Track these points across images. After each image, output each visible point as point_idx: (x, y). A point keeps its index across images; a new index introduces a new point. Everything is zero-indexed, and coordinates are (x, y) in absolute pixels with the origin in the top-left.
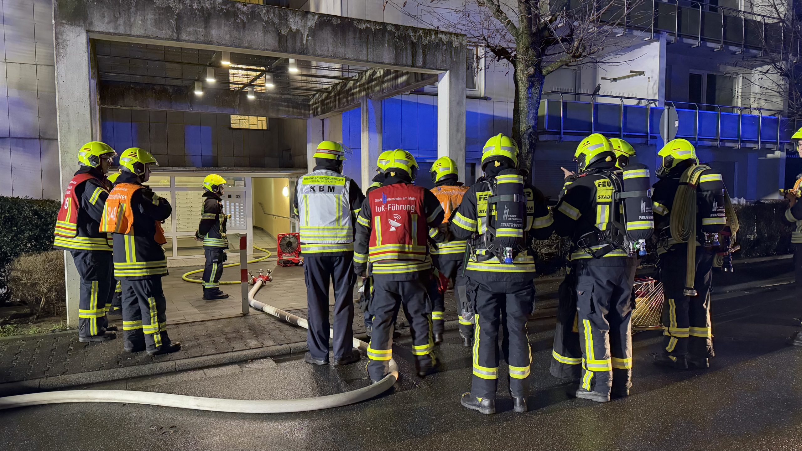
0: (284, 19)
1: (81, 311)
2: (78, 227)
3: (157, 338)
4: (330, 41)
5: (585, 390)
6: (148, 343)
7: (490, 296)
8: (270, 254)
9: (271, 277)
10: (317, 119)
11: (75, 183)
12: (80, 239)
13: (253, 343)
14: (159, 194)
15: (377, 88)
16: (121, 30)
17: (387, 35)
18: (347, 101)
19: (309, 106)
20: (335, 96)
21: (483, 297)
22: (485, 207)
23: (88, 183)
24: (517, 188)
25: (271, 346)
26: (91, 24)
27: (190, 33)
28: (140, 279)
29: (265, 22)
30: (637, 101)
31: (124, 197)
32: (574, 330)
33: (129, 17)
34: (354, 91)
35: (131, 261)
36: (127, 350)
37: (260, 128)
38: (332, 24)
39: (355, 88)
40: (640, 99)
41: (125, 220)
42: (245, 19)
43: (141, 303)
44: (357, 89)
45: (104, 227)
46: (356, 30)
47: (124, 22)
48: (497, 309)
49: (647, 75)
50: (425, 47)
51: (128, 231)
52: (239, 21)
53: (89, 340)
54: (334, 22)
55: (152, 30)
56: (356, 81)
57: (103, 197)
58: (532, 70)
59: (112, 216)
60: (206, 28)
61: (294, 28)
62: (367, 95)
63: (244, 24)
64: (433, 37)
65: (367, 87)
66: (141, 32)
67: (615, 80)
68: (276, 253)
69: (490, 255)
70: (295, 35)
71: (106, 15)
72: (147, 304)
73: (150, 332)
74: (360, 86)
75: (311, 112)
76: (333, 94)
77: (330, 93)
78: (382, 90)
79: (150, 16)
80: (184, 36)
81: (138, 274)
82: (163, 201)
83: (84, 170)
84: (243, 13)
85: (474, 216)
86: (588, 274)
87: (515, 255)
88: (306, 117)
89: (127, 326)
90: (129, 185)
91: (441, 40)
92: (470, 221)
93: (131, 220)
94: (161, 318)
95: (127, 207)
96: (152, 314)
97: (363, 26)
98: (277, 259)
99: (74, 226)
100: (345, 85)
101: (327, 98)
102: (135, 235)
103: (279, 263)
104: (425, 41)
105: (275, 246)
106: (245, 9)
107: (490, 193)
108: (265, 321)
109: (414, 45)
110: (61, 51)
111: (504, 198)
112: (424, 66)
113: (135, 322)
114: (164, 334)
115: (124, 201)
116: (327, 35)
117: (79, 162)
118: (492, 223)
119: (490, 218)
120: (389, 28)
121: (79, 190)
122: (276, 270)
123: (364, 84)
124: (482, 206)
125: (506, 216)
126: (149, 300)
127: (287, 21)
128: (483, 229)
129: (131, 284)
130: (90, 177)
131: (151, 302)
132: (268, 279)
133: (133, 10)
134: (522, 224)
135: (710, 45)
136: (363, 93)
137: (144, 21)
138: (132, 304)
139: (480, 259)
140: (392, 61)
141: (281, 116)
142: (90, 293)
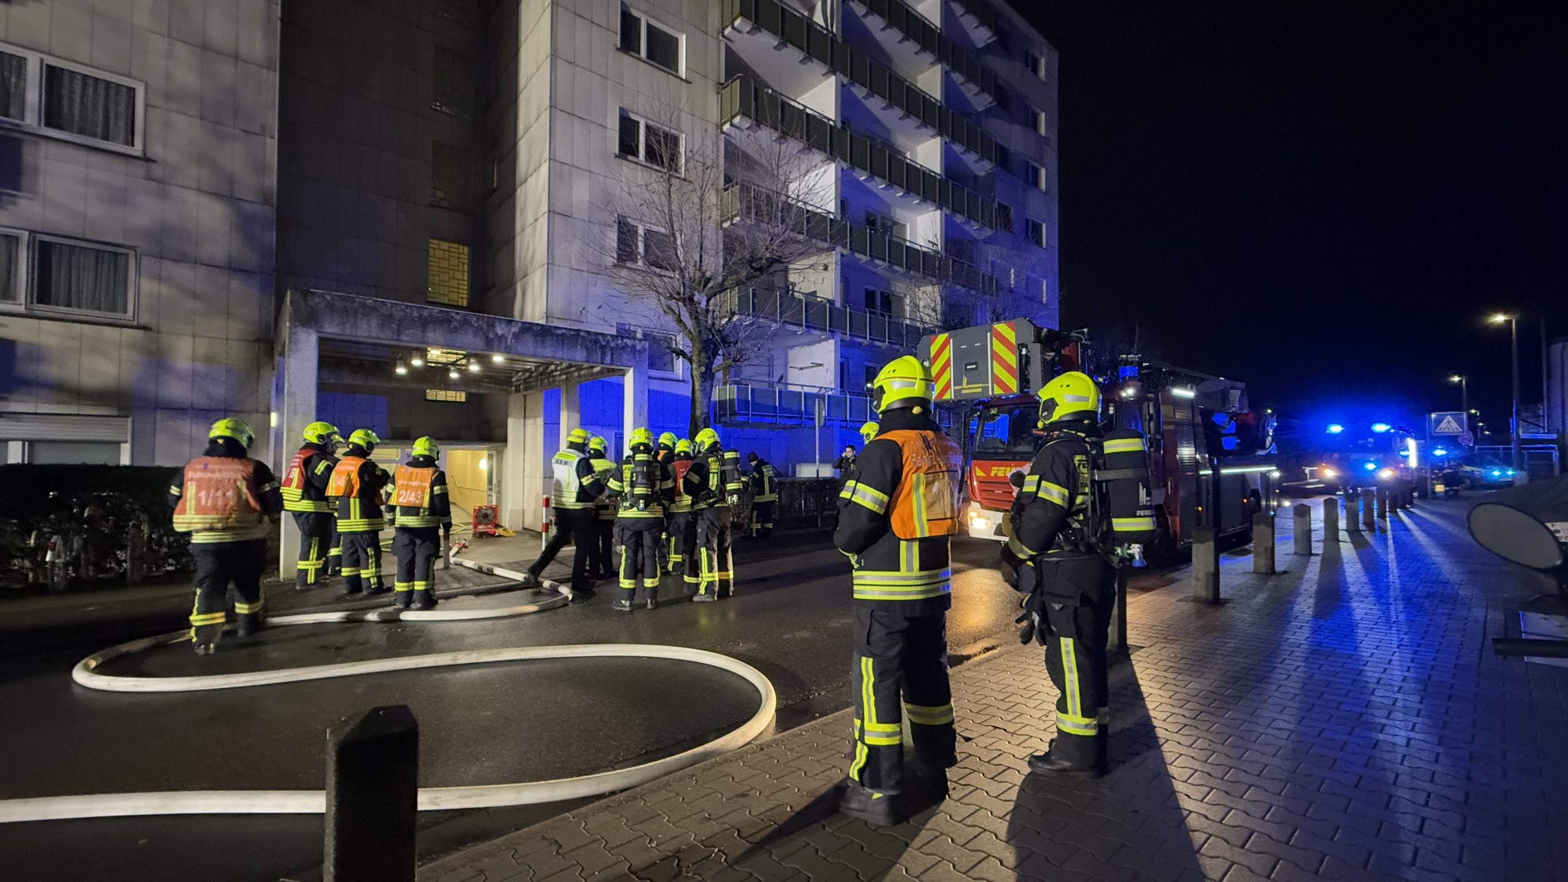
0: (491, 326)
1: (300, 562)
2: (303, 493)
3: (373, 580)
4: (531, 342)
5: (701, 595)
6: (364, 585)
7: (631, 533)
8: (464, 527)
9: (467, 544)
10: (519, 396)
11: (302, 456)
12: (305, 502)
13: (456, 585)
14: (381, 466)
15: (576, 374)
16: (348, 332)
17: (580, 339)
18: (549, 382)
19: (511, 382)
20: (537, 376)
21: (627, 534)
22: (629, 475)
23: (315, 457)
24: (648, 463)
25: (470, 586)
26: (322, 326)
27: (408, 335)
28: (362, 533)
29: (475, 328)
30: (818, 389)
31: (352, 468)
32: (695, 558)
33: (356, 322)
34: (555, 374)
35: (355, 518)
36: (345, 592)
37: (458, 400)
38: (533, 331)
39: (556, 371)
40: (821, 388)
41: (352, 487)
43: (361, 553)
44: (558, 373)
45: (331, 491)
46: (552, 335)
47: (352, 325)
48: (636, 542)
49: (826, 366)
50: (612, 349)
51: (354, 494)
52: (452, 326)
53: (305, 588)
54: (535, 328)
55: (376, 332)
56: (557, 365)
57: (329, 470)
58: (703, 369)
59: (340, 483)
60: (423, 331)
61: (500, 332)
62: (567, 379)
63: (456, 329)
64: (620, 342)
65: (566, 371)
66: (365, 334)
67: (801, 369)
68: (471, 527)
69: (632, 506)
70: (500, 338)
71: (336, 320)
72: (367, 553)
73: (367, 576)
74: (561, 370)
75: (513, 388)
76: (535, 374)
77: (532, 373)
78: (580, 376)
79: (374, 322)
80: (404, 337)
81: (361, 529)
82: (385, 472)
83: (309, 446)
84: (456, 320)
85: (621, 480)
86: (703, 519)
87: (646, 506)
88: (509, 393)
89: (346, 572)
90: (356, 459)
91: (626, 344)
92: (619, 484)
93: (357, 487)
94: (378, 565)
95: (355, 476)
96: (370, 561)
97: (559, 332)
98: (472, 532)
99: (300, 491)
100: (548, 368)
101: (530, 377)
102: (360, 499)
103: (474, 535)
104: (613, 345)
105: (471, 520)
106: (458, 317)
107: (632, 466)
108: (465, 572)
109: (602, 348)
110: (293, 347)
111: (639, 469)
112: (612, 363)
113: (353, 569)
114: (379, 578)
115: (352, 471)
116: (528, 338)
117: (305, 440)
118: (633, 485)
119: (632, 481)
120: (582, 334)
121: (307, 463)
122: (471, 542)
123: (564, 369)
124: (627, 475)
125: (639, 480)
126: (369, 550)
127: (494, 327)
128: (627, 489)
129: (353, 537)
130: (317, 452)
131: (370, 551)
132: (464, 546)
133: (360, 317)
134: (653, 486)
135: (877, 343)
136: (564, 377)
137: (370, 325)
138: (353, 553)
139: (626, 508)
141: (482, 391)
142: (310, 548)
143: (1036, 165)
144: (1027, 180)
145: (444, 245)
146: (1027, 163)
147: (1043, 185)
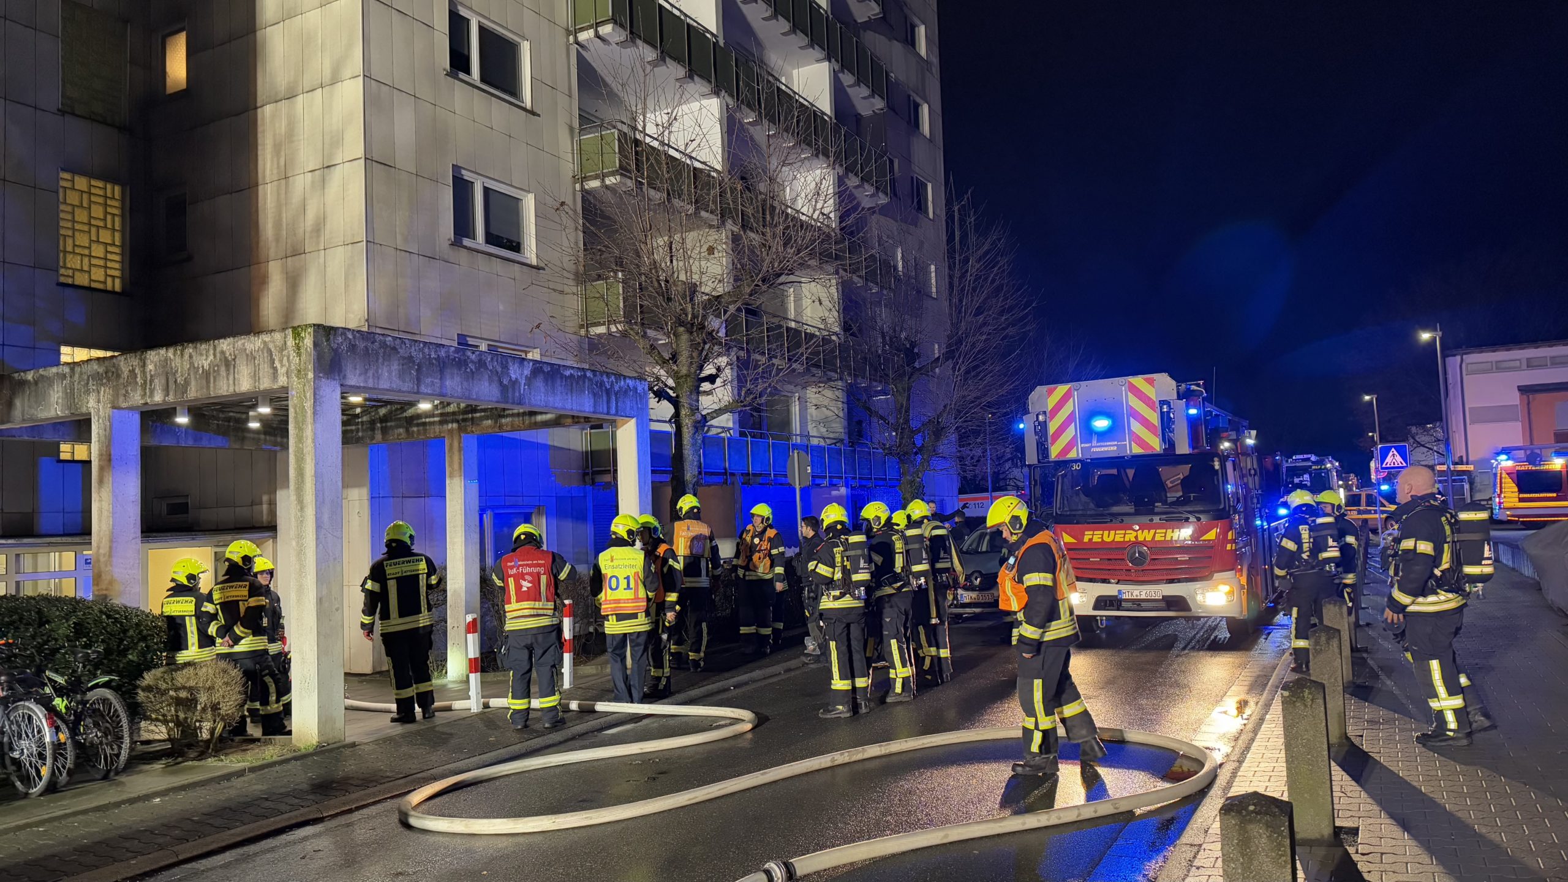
0: (505, 368)
4: (543, 390)
15: (488, 422)
17: (587, 381)
18: (409, 433)
26: (344, 377)
27: (428, 385)
29: (491, 371)
33: (377, 368)
34: (428, 420)
38: (544, 371)
39: (430, 416)
42: (473, 367)
44: (437, 419)
47: (373, 375)
50: (616, 394)
52: (468, 370)
55: (397, 383)
60: (441, 379)
61: (513, 376)
63: (473, 373)
65: (461, 418)
66: (387, 386)
70: (514, 383)
71: (358, 367)
74: (442, 415)
76: (365, 419)
80: (423, 389)
84: (472, 361)
97: (567, 373)
104: (616, 388)
106: (473, 357)
109: (608, 392)
116: (539, 383)
123: (453, 414)
127: (508, 369)
133: (380, 360)
136: (452, 426)
140: (592, 410)
143: (918, 100)
144: (909, 122)
145: (81, 183)
146: (909, 96)
147: (926, 128)
